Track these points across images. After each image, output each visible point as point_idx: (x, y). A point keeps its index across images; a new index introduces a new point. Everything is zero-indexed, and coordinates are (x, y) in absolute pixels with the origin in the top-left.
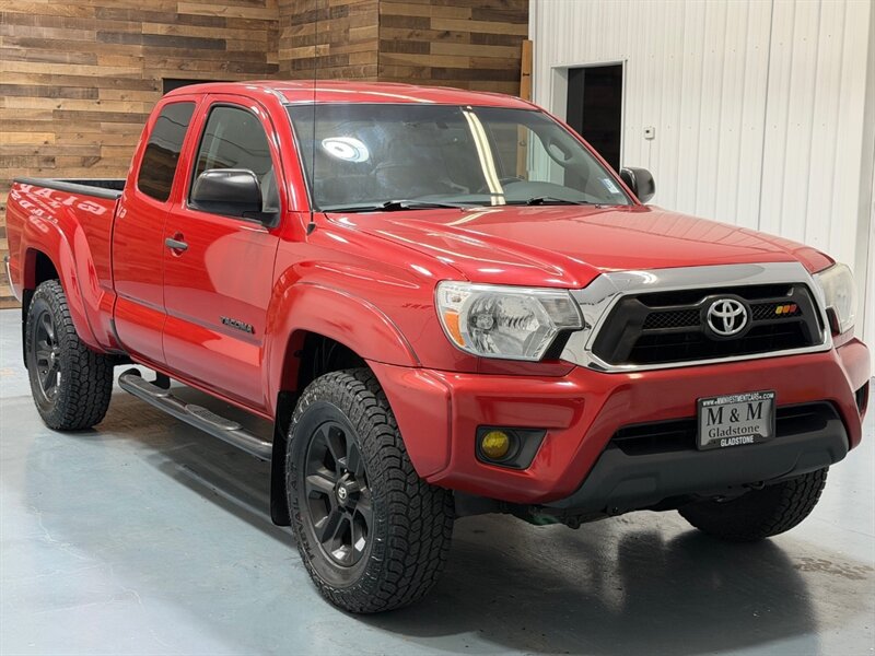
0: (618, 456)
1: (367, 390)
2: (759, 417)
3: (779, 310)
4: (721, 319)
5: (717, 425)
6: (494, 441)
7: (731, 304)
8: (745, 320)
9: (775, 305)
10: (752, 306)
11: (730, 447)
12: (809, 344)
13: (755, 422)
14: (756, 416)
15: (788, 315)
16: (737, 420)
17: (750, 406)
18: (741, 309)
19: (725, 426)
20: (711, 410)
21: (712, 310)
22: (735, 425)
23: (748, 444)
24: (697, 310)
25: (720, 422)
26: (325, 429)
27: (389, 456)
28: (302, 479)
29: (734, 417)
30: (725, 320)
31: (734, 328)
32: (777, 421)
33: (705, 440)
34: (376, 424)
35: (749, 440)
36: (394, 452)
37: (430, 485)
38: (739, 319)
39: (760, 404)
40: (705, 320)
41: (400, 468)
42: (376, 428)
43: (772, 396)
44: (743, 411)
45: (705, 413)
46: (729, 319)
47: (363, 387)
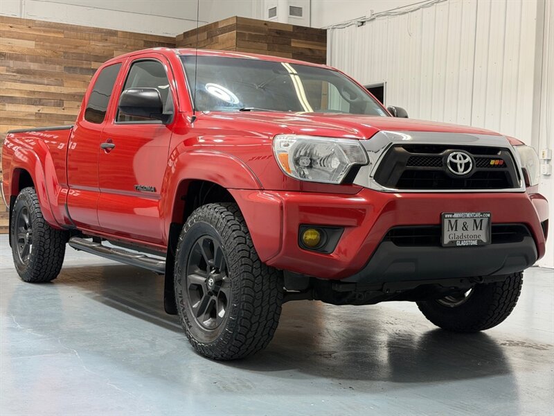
0: (390, 246)
1: (228, 211)
2: (481, 229)
3: (492, 162)
4: (456, 164)
5: (454, 231)
6: (311, 236)
7: (463, 155)
8: (471, 165)
9: (490, 159)
10: (475, 158)
11: (462, 246)
12: (512, 187)
13: (477, 232)
14: (479, 228)
15: (498, 166)
16: (466, 229)
17: (475, 221)
18: (468, 159)
19: (459, 232)
20: (450, 221)
21: (450, 158)
22: (465, 233)
23: (474, 246)
24: (441, 157)
25: (456, 230)
26: (200, 242)
27: (242, 250)
28: (185, 278)
29: (465, 227)
30: (459, 166)
31: (465, 170)
32: (492, 235)
33: (446, 241)
34: (234, 231)
35: (475, 243)
36: (245, 247)
37: (268, 267)
38: (467, 165)
39: (481, 221)
40: (446, 164)
41: (249, 258)
42: (234, 233)
43: (489, 215)
44: (470, 223)
45: (446, 222)
46: (461, 165)
47: (226, 210)
